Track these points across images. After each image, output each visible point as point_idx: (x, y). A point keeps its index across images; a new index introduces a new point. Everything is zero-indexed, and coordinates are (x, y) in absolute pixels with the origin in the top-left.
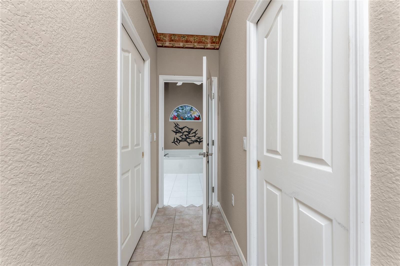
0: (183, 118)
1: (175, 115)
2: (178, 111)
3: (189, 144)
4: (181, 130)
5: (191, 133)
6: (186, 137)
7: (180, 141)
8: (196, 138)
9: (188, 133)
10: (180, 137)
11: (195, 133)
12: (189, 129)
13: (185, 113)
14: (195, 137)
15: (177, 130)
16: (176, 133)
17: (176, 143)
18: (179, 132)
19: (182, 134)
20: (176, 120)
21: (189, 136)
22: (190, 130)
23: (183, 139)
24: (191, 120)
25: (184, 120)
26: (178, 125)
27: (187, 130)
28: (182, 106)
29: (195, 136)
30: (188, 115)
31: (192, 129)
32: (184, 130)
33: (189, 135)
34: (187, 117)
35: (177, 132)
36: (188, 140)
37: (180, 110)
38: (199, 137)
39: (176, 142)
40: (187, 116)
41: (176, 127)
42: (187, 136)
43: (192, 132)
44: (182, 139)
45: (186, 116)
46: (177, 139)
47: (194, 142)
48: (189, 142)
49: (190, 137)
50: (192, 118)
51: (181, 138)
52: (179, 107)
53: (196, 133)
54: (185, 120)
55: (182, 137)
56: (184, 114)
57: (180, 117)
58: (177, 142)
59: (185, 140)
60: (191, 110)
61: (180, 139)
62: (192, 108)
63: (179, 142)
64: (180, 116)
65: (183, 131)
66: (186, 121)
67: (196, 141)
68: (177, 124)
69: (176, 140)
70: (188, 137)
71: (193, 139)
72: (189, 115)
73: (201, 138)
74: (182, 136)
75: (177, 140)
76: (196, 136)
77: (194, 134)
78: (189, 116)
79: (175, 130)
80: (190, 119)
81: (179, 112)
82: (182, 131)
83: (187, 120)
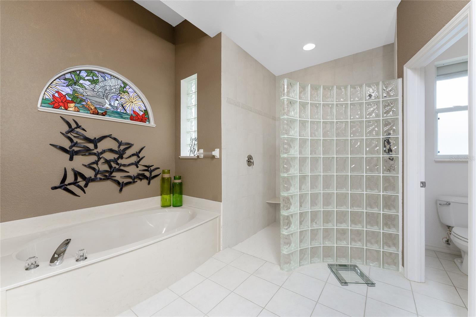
0: (95, 108)
1: (64, 94)
2: (75, 84)
3: (121, 186)
4: (91, 146)
5: (125, 156)
6: (110, 167)
7: (88, 181)
8: (141, 168)
9: (116, 156)
10: (89, 166)
11: (137, 154)
12: (120, 144)
13: (101, 95)
14: (137, 167)
15: (75, 145)
16: (72, 154)
17: (72, 188)
18: (87, 151)
19: (94, 158)
20: (66, 109)
21: (121, 165)
22: (122, 148)
23: (97, 172)
24: (122, 117)
25: (98, 114)
26: (78, 126)
27: (114, 146)
28: (91, 71)
29: (136, 164)
30: (112, 104)
31: (130, 146)
32: (102, 146)
33: (120, 161)
34: (109, 107)
35: (77, 153)
36: (118, 176)
37: (84, 80)
38: (148, 167)
39: (70, 184)
40: (110, 104)
41: (69, 135)
42: (114, 165)
43: (129, 152)
44: (96, 175)
45: (107, 106)
46: (77, 174)
47: (134, 179)
48: (121, 181)
49: (124, 165)
50: (126, 114)
51: (94, 169)
52: (80, 71)
53: (141, 155)
54: (103, 115)
55: (95, 166)
56: (98, 96)
57: (84, 103)
58: (75, 183)
59: (108, 176)
60: (123, 90)
61: (89, 173)
62: (125, 87)
63: (86, 186)
64: (82, 100)
65: (99, 150)
66: (106, 118)
67: (141, 177)
68: (74, 125)
69: (70, 178)
70: (117, 167)
71: (133, 171)
72: (116, 105)
73: (152, 168)
74: (96, 163)
75: (76, 179)
76: (142, 163)
77: (134, 159)
78: (117, 108)
79: (67, 144)
80: (120, 115)
81: (82, 86)
82: (96, 147)
83: (110, 116)
